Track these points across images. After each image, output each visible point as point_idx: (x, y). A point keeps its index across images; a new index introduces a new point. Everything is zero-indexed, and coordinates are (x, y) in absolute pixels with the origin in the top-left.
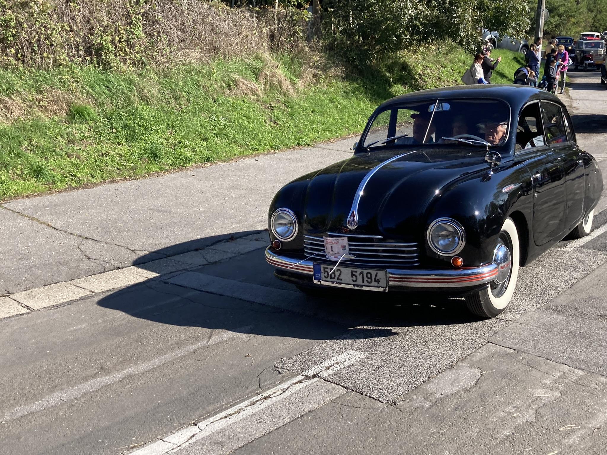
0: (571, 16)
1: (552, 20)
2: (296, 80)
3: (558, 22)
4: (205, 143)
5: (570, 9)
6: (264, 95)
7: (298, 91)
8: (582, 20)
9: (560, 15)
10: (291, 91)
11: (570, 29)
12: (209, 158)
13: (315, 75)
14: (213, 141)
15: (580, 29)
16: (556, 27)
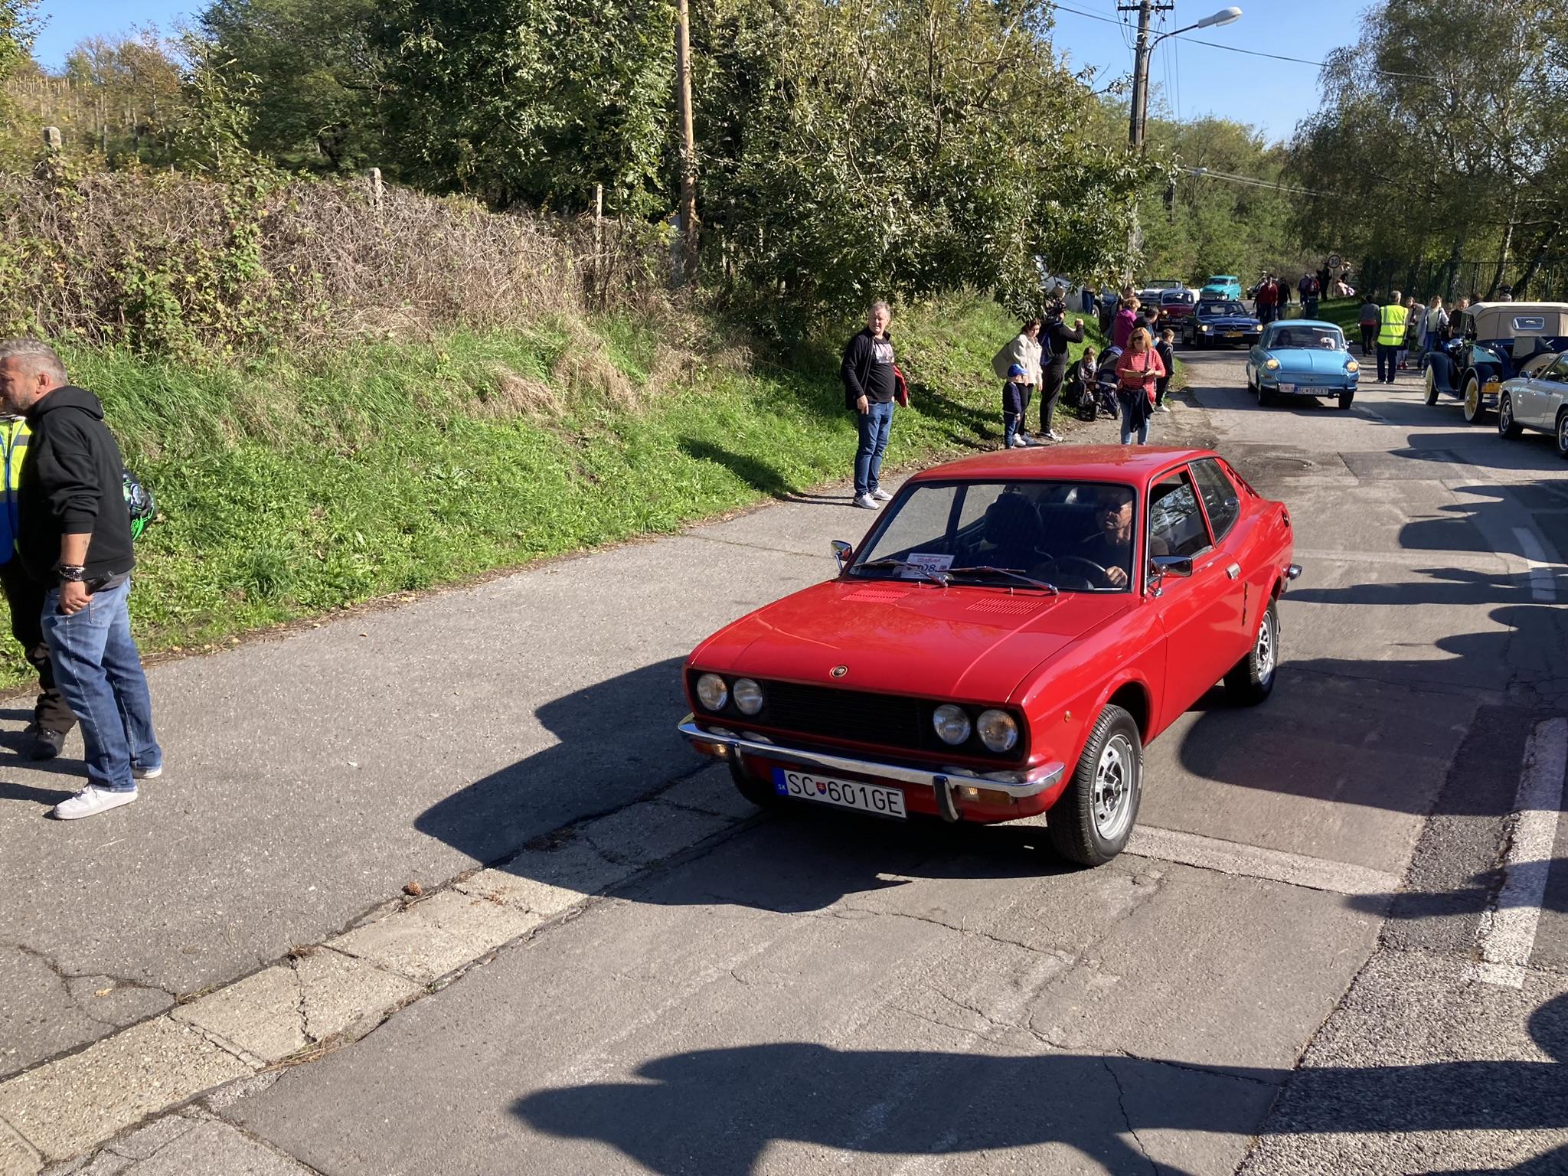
2: (643, 377)
4: (409, 538)
6: (568, 410)
7: (647, 401)
10: (632, 400)
12: (413, 580)
13: (687, 365)
14: (431, 532)
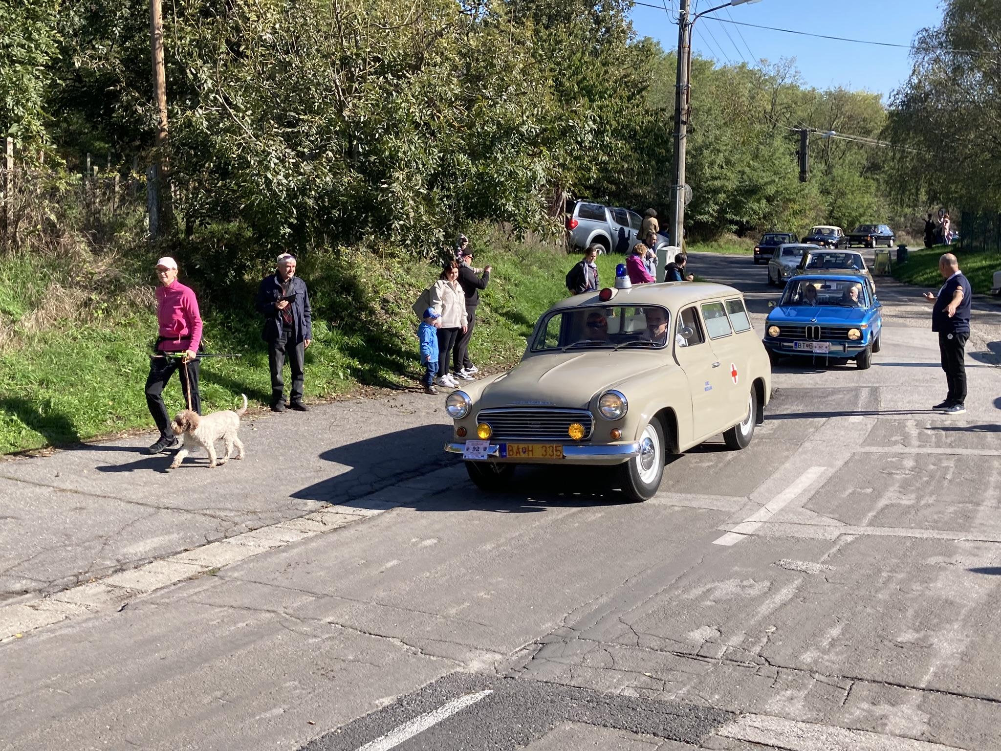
0: (789, 200)
1: (756, 206)
2: (19, 314)
3: (767, 210)
5: (787, 189)
7: (21, 337)
8: (807, 208)
9: (769, 200)
11: (789, 221)
15: (807, 221)
16: (764, 217)
